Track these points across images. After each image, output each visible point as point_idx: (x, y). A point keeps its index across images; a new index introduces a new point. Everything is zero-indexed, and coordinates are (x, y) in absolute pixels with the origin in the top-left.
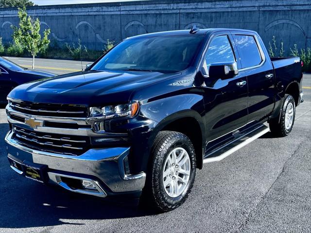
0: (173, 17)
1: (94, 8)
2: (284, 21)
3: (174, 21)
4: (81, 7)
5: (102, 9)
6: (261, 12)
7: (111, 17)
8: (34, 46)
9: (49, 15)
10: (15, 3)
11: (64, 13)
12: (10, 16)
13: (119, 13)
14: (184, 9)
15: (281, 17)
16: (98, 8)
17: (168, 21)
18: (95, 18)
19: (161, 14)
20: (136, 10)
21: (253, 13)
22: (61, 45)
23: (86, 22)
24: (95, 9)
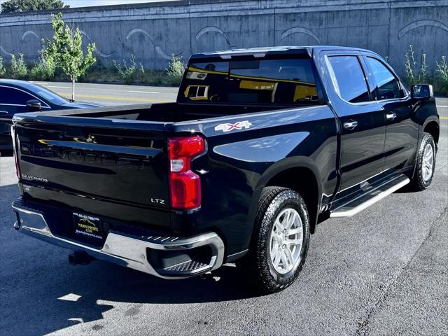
0: (265, 20)
1: (152, 9)
2: (426, 23)
3: (267, 25)
4: (133, 9)
5: (164, 10)
6: (392, 10)
7: (177, 22)
8: (74, 67)
9: (88, 20)
10: (37, 3)
11: (109, 17)
12: (34, 23)
13: (187, 16)
14: (280, 8)
15: (422, 17)
16: (158, 9)
17: (258, 25)
18: (153, 23)
19: (247, 16)
20: (212, 11)
21: (381, 11)
22: (106, 64)
23: (140, 30)
24: (153, 11)
